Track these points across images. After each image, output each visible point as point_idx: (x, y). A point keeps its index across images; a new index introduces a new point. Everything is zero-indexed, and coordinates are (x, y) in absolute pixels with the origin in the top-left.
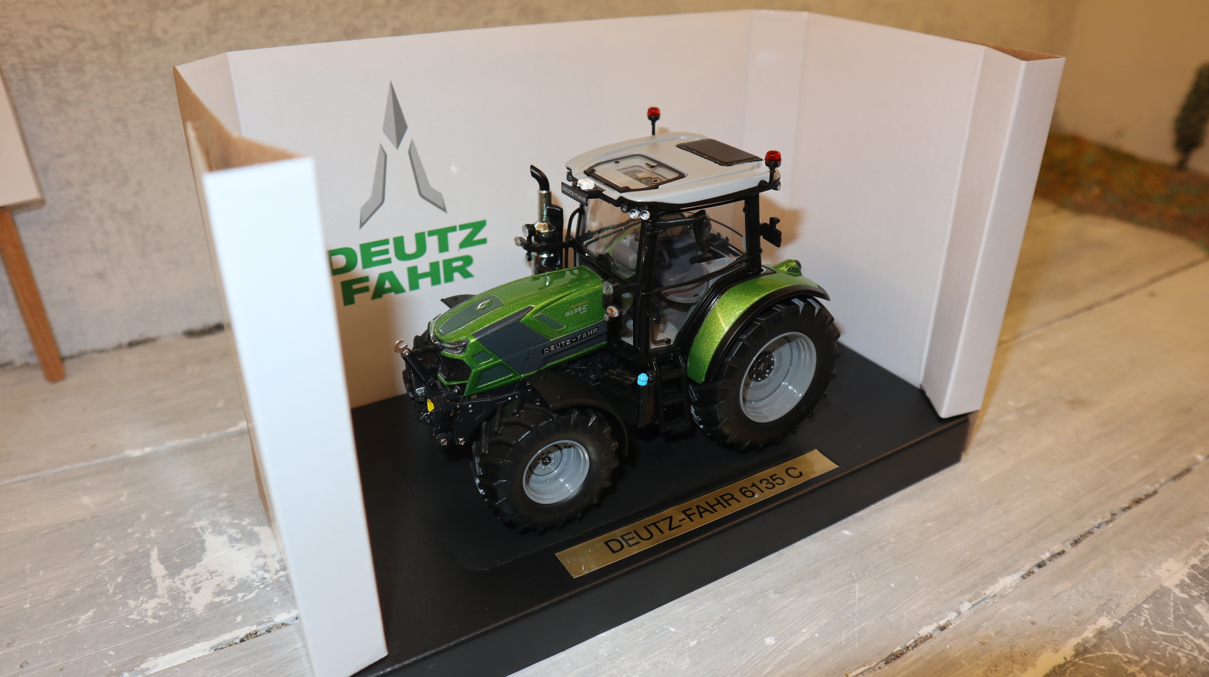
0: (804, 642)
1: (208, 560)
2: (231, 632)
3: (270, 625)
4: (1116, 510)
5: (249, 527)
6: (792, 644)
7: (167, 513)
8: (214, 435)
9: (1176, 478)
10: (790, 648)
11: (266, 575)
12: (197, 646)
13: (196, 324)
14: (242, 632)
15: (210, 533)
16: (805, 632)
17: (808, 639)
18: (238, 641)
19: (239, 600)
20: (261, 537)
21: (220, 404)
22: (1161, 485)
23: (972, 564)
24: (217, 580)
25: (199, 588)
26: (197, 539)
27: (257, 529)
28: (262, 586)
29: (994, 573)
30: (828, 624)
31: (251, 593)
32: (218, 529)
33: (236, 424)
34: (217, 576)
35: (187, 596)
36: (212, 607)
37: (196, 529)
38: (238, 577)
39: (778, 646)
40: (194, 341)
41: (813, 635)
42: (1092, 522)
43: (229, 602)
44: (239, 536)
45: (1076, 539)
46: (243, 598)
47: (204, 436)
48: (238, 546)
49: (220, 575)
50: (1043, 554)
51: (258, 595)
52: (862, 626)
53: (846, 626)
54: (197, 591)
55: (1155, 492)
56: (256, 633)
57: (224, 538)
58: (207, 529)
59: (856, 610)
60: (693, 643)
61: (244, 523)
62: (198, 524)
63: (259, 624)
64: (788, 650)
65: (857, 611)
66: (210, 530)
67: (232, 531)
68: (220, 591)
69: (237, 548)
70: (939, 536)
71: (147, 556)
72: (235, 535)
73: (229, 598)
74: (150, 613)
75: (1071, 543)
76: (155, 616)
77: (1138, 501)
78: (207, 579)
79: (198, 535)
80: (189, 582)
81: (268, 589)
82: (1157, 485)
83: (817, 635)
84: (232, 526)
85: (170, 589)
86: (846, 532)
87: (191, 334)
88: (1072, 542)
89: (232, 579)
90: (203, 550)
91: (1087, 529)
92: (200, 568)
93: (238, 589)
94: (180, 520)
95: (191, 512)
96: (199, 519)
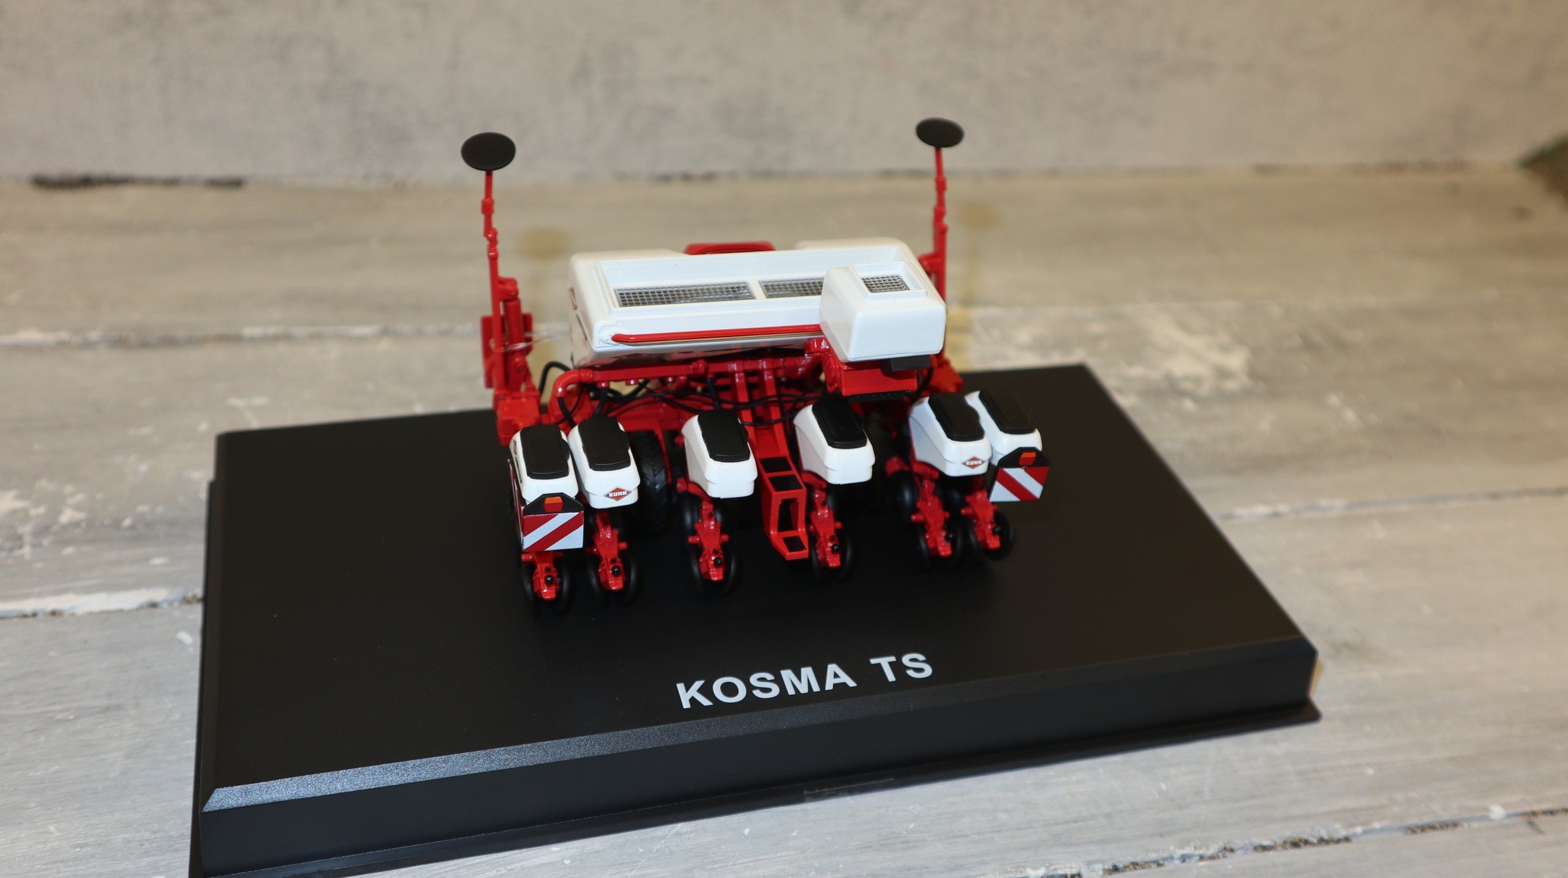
0: (544, 864)
4: (1237, 843)
6: (521, 861)
9: (1413, 830)
10: (513, 866)
13: (54, 167)
16: (554, 852)
17: (549, 863)
22: (1365, 832)
23: (903, 843)
29: (927, 868)
30: (598, 852)
39: (499, 858)
41: (564, 859)
42: (1172, 848)
45: (1120, 865)
50: (1035, 868)
52: (645, 872)
53: (622, 864)
55: (1347, 839)
59: (658, 847)
64: (509, 867)
65: (658, 850)
75: (1106, 867)
77: (1296, 844)
82: (1359, 830)
83: (567, 862)
87: (43, 183)
88: (1109, 866)
91: (1153, 856)
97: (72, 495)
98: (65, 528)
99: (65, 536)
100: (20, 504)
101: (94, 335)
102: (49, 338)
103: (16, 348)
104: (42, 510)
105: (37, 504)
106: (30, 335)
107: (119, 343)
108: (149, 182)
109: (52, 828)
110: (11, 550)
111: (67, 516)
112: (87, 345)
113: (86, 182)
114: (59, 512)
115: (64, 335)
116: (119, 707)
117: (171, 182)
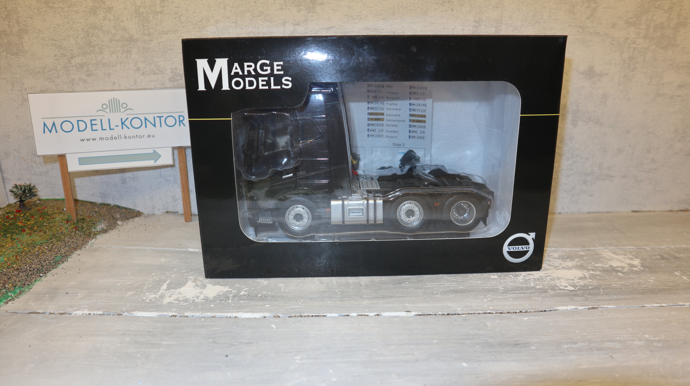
1: (183, 289)
2: (168, 312)
3: (182, 315)
11: (196, 300)
12: (154, 313)
14: (171, 314)
15: (191, 281)
18: (168, 316)
19: (180, 304)
24: (179, 296)
25: (171, 296)
26: (185, 282)
27: (208, 284)
28: (191, 302)
31: (186, 303)
32: (194, 281)
34: (180, 295)
35: (165, 297)
36: (171, 303)
38: (186, 297)
43: (176, 304)
44: (200, 285)
46: (182, 304)
48: (196, 288)
49: (182, 295)
51: (188, 304)
54: (169, 297)
56: (176, 316)
57: (194, 284)
58: (192, 279)
60: (334, 379)
63: (179, 313)
67: (199, 283)
68: (177, 300)
69: (195, 288)
71: (165, 282)
73: (177, 302)
74: (149, 298)
76: (150, 300)
78: (176, 295)
80: (170, 293)
81: (193, 304)
84: (201, 281)
85: (162, 294)
89: (184, 297)
90: (184, 285)
92: (177, 291)
93: (183, 301)
95: (192, 273)
98: (241, 296)
99: (241, 298)
100: (230, 289)
109: (228, 373)
110: (226, 300)
111: (242, 293)
114: (240, 292)
116: (252, 343)
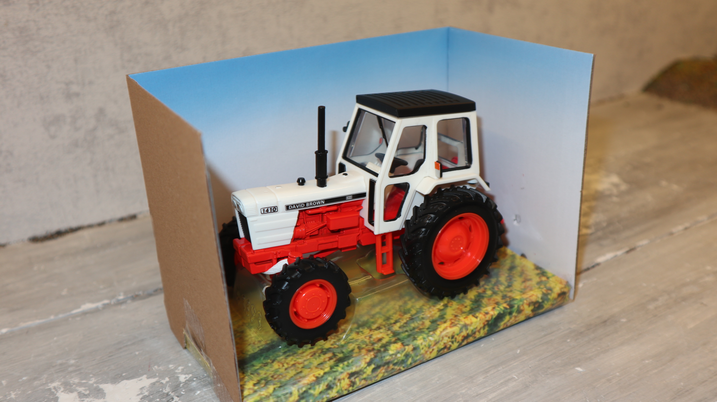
5: (95, 385)
7: (24, 378)
8: (61, 316)
13: (40, 231)
15: (62, 392)
20: (106, 391)
21: (64, 292)
26: (51, 397)
32: (68, 388)
33: (79, 307)
37: (50, 389)
40: (39, 245)
44: (88, 392)
47: (52, 317)
57: (75, 394)
58: (60, 388)
61: (91, 382)
62: (52, 386)
66: (62, 389)
70: (656, 371)
72: (83, 392)
79: (52, 393)
86: (579, 369)
87: (35, 240)
94: (36, 383)
95: (45, 376)
96: (52, 381)
97: (176, 368)
98: (186, 384)
99: (190, 387)
100: (153, 380)
101: (121, 297)
102: (99, 304)
103: (85, 313)
104: (167, 379)
105: (162, 377)
106: (88, 306)
107: (135, 297)
108: (90, 226)
111: (182, 378)
112: (120, 303)
113: (59, 234)
114: (178, 377)
115: (106, 301)
117: (102, 224)
